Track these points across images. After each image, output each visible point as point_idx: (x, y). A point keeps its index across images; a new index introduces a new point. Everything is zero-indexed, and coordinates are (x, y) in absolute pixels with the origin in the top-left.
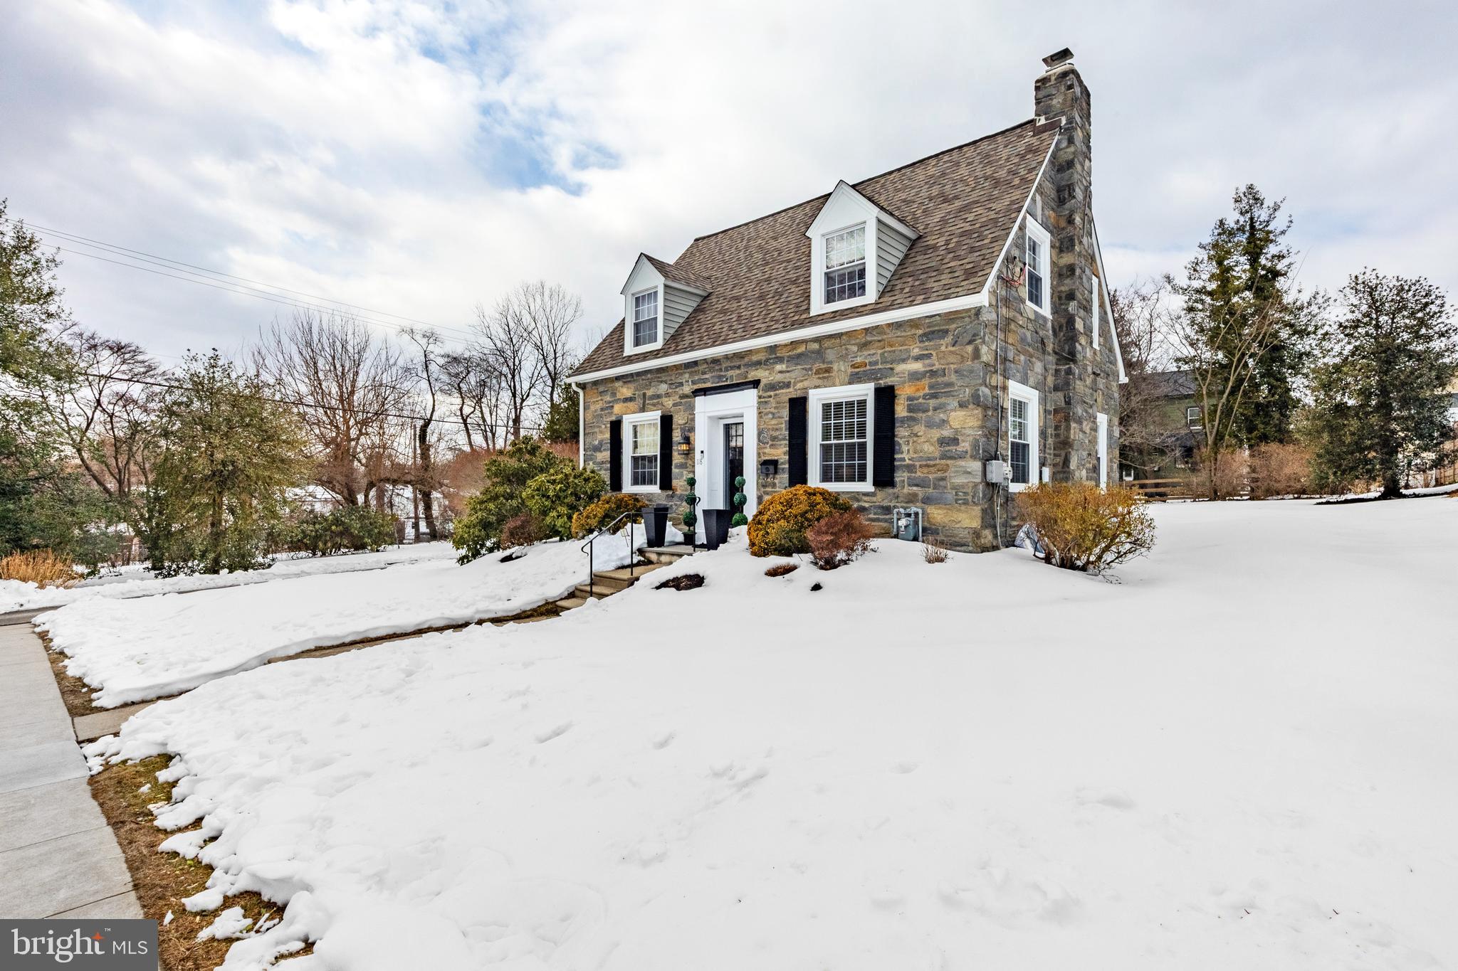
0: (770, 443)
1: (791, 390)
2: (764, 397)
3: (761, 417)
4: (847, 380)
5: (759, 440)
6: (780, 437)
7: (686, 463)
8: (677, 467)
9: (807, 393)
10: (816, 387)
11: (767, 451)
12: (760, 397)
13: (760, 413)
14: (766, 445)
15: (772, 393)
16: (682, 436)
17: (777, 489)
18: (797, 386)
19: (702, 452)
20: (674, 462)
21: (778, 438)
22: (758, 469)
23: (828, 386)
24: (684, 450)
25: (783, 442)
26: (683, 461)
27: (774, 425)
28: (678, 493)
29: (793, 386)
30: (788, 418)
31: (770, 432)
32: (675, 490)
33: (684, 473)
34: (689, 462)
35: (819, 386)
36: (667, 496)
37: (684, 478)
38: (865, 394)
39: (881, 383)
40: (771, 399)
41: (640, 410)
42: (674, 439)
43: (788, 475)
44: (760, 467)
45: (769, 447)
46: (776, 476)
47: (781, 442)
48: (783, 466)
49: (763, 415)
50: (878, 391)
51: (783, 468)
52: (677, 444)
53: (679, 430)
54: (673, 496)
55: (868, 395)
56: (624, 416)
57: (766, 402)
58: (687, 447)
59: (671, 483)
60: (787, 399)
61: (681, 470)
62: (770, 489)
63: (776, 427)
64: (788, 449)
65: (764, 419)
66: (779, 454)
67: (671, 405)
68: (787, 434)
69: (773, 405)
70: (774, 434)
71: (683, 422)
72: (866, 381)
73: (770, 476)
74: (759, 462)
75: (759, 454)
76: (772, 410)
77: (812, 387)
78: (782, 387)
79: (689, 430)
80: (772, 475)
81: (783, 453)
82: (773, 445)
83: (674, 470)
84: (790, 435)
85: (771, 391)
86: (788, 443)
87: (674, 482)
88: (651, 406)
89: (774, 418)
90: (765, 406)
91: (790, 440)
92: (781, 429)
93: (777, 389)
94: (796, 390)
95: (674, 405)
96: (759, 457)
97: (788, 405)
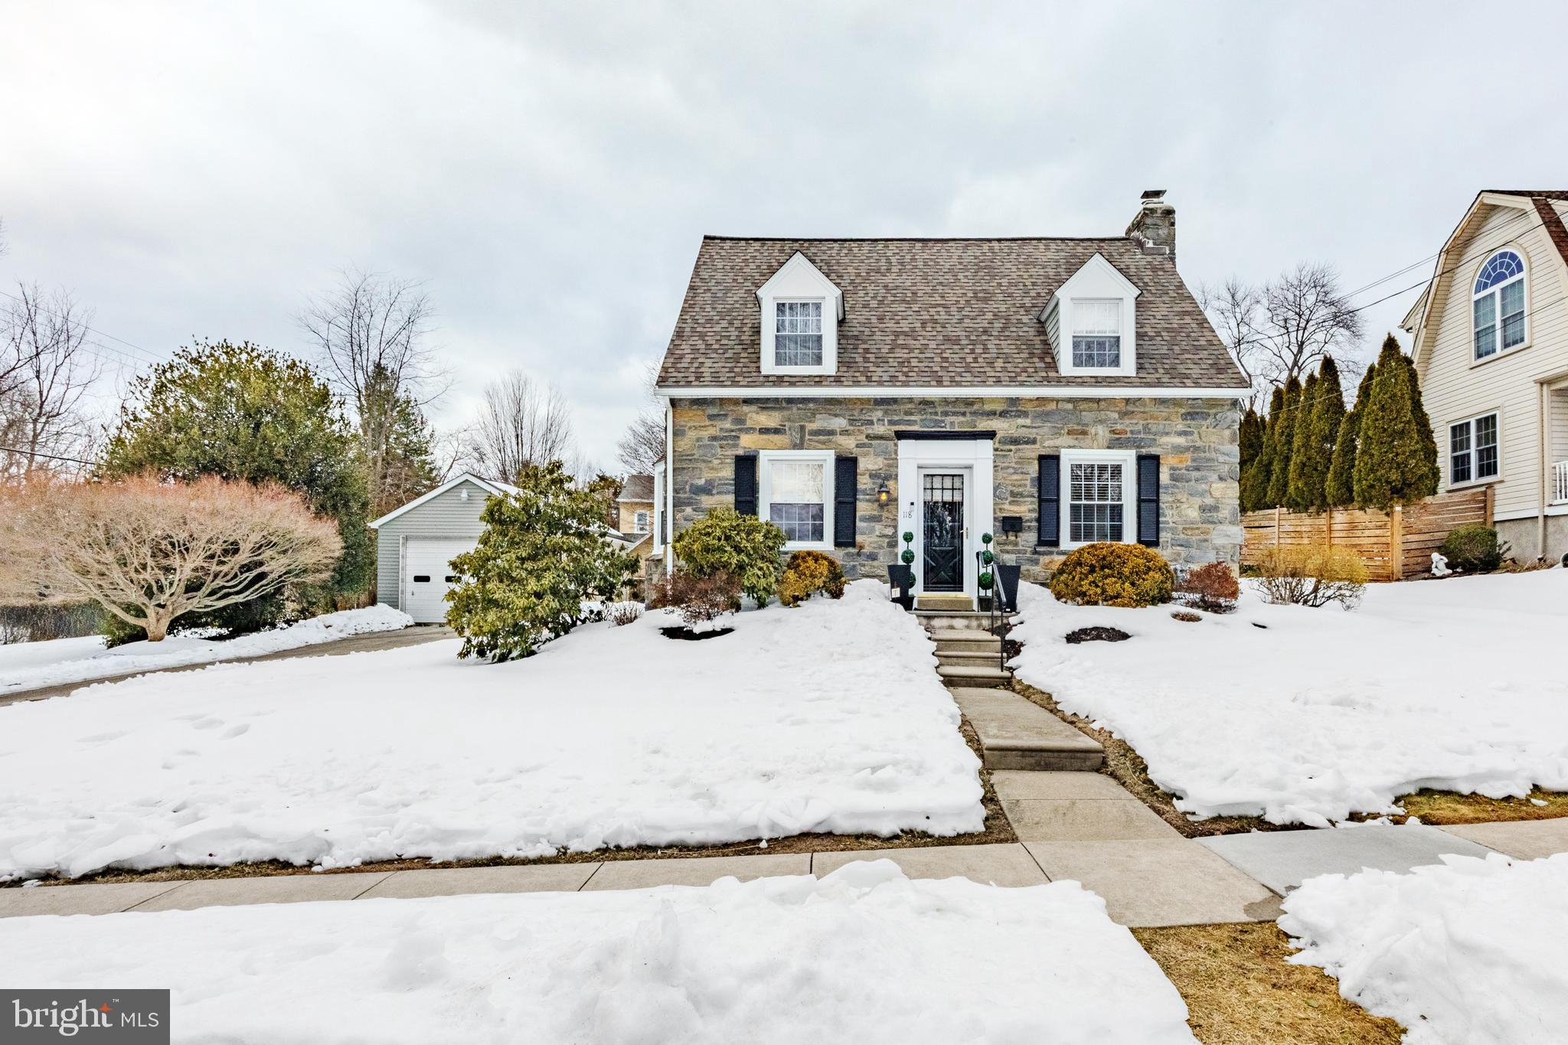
0: (1010, 499)
1: (1037, 446)
2: (1002, 450)
3: (995, 471)
4: (1106, 444)
5: (995, 495)
6: (1026, 493)
7: (881, 516)
8: (864, 519)
9: (1060, 452)
10: (1070, 447)
11: (1007, 506)
12: (996, 450)
13: (995, 467)
14: (1004, 501)
15: (1013, 447)
16: (874, 483)
17: (1021, 548)
18: (1046, 444)
19: (912, 504)
20: (859, 514)
21: (1021, 495)
22: (994, 526)
23: (1081, 448)
24: (878, 501)
25: (1029, 499)
26: (875, 513)
27: (1016, 480)
28: (866, 550)
29: (1041, 443)
30: (1036, 475)
31: (1010, 488)
32: (861, 547)
33: (878, 528)
34: (885, 514)
35: (1074, 447)
36: (847, 554)
37: (877, 533)
38: (1125, 460)
39: (1144, 451)
40: (1012, 453)
41: (795, 447)
42: (860, 486)
43: (1036, 535)
44: (997, 524)
45: (1010, 503)
46: (1020, 534)
47: (1026, 499)
48: (1029, 524)
49: (999, 468)
50: (1140, 459)
51: (1029, 527)
52: (864, 492)
53: (870, 477)
54: (859, 554)
55: (1129, 461)
56: (761, 451)
57: (1004, 456)
58: (884, 497)
59: (854, 538)
60: (1035, 455)
61: (873, 524)
62: (1010, 548)
63: (1019, 483)
64: (1036, 506)
65: (1000, 473)
66: (1025, 512)
67: (854, 446)
68: (1035, 491)
69: (1014, 460)
70: (1016, 490)
71: (876, 467)
72: (1127, 448)
73: (1011, 533)
74: (995, 519)
75: (994, 510)
76: (1013, 465)
77: (1064, 447)
78: (1027, 443)
79: (887, 478)
80: (1014, 533)
81: (1030, 511)
82: (1014, 501)
83: (859, 524)
84: (1040, 491)
85: (1011, 445)
86: (1036, 500)
87: (859, 538)
88: (816, 444)
89: (1015, 473)
90: (1005, 460)
91: (1039, 497)
92: (1025, 485)
93: (1019, 444)
94: (1044, 447)
95: (857, 446)
96: (995, 513)
97: (1036, 462)
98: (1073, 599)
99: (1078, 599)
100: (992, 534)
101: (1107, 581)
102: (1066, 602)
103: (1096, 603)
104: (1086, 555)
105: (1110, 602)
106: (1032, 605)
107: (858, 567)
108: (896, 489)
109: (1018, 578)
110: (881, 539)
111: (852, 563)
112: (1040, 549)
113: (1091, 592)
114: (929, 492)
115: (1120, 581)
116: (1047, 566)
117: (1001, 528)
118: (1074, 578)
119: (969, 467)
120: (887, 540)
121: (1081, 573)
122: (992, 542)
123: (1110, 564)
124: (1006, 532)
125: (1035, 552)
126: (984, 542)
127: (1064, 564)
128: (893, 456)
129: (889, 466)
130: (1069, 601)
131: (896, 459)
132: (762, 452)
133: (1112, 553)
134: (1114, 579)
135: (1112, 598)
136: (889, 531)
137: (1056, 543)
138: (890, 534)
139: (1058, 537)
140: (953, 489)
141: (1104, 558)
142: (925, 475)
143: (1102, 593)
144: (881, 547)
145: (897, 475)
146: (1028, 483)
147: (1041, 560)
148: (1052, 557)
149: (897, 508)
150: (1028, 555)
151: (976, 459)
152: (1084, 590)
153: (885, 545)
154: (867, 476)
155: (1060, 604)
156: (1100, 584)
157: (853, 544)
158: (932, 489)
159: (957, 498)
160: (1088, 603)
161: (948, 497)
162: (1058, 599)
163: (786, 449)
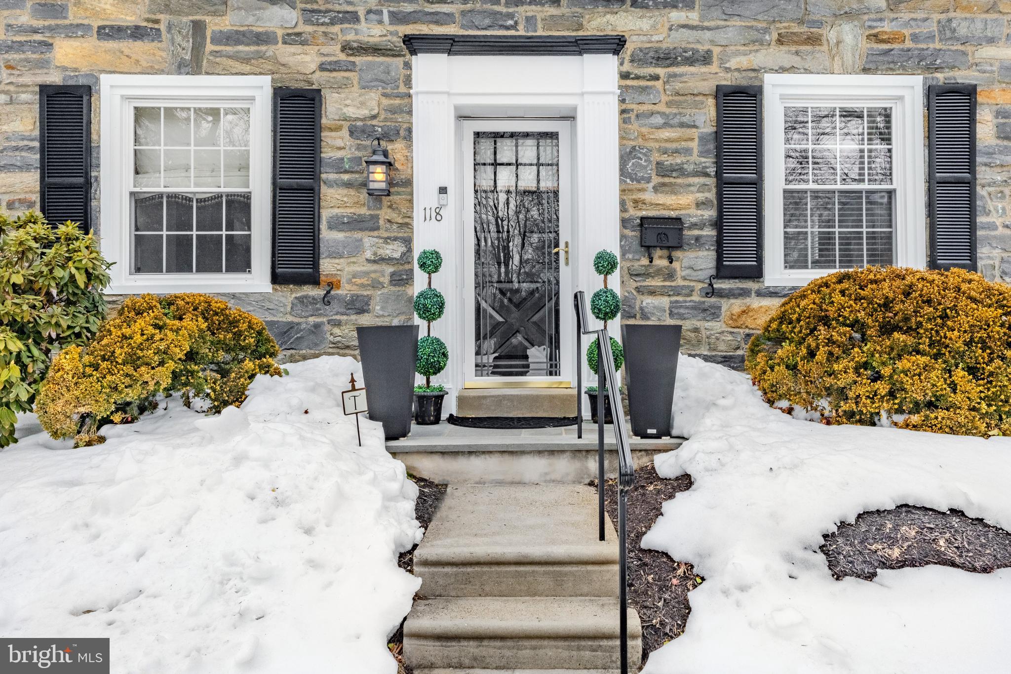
0: (656, 180)
1: (714, 68)
2: (637, 77)
3: (625, 121)
4: (859, 64)
5: (623, 172)
6: (690, 168)
7: (375, 218)
8: (337, 224)
9: (762, 81)
10: (783, 70)
11: (649, 196)
12: (625, 76)
13: (623, 112)
14: (643, 185)
15: (661, 71)
16: (359, 148)
17: (680, 282)
18: (733, 63)
19: (443, 190)
20: (326, 214)
21: (680, 171)
22: (623, 237)
23: (807, 71)
24: (364, 184)
25: (696, 180)
26: (364, 211)
27: (668, 140)
28: (344, 291)
29: (722, 61)
30: (709, 129)
31: (656, 157)
32: (331, 285)
33: (370, 243)
34: (385, 214)
35: (792, 69)
36: (301, 300)
37: (369, 254)
38: (901, 98)
39: (940, 77)
40: (658, 84)
41: (183, 67)
42: (328, 154)
43: (713, 255)
44: (628, 232)
45: (656, 189)
46: (677, 254)
47: (692, 180)
48: (696, 232)
49: (633, 116)
50: (933, 94)
51: (697, 239)
52: (338, 166)
53: (351, 133)
54: (326, 300)
55: (908, 100)
56: (103, 77)
57: (644, 89)
58: (379, 175)
59: (316, 265)
60: (709, 86)
61: (358, 235)
62: (656, 282)
63: (674, 145)
64: (712, 195)
65: (634, 126)
66: (687, 207)
67: (313, 66)
68: (709, 163)
69: (664, 98)
70: (668, 160)
71: (365, 112)
72: (904, 70)
73: (658, 253)
74: (624, 222)
75: (623, 203)
76: (661, 108)
77: (772, 70)
78: (690, 61)
79: (389, 136)
80: (665, 252)
81: (699, 205)
82: (664, 185)
83: (327, 235)
84: (718, 164)
85: (657, 65)
86: (711, 182)
87: (327, 266)
88: (230, 62)
89: (666, 125)
90: (643, 98)
91: (718, 175)
92: (688, 151)
93: (674, 63)
94: (728, 70)
95: (322, 68)
96: (623, 208)
97: (711, 102)
98: (809, 405)
99: (824, 403)
100: (617, 253)
101: (904, 364)
102: (790, 411)
103: (871, 421)
104: (837, 298)
105: (915, 419)
106: (711, 421)
107: (327, 327)
108: (409, 160)
109: (675, 349)
110: (375, 267)
111: (311, 320)
112: (721, 285)
113: (862, 391)
114: (490, 169)
115: (940, 365)
116: (735, 320)
117: (636, 243)
118: (812, 354)
119: (570, 117)
120: (390, 269)
121: (830, 341)
122: (617, 272)
123: (906, 319)
124: (648, 249)
125: (712, 292)
126: (600, 272)
127: (783, 318)
128: (402, 89)
129: (393, 110)
130: (799, 409)
131: (410, 96)
132: (106, 80)
133: (907, 294)
134: (922, 360)
135: (917, 408)
136: (395, 250)
137: (756, 273)
138: (397, 255)
139: (760, 259)
140: (539, 165)
141: (887, 305)
142: (477, 135)
143: (892, 394)
144: (376, 285)
145: (410, 131)
146: (694, 145)
147: (724, 309)
148: (748, 301)
149: (411, 201)
150: (696, 298)
151: (583, 94)
152: (841, 384)
153: (386, 280)
154: (345, 133)
155: (775, 418)
156: (886, 371)
157: (314, 280)
158: (495, 164)
159: (546, 184)
160: (850, 417)
161: (528, 179)
162: (771, 402)
163: (161, 72)
